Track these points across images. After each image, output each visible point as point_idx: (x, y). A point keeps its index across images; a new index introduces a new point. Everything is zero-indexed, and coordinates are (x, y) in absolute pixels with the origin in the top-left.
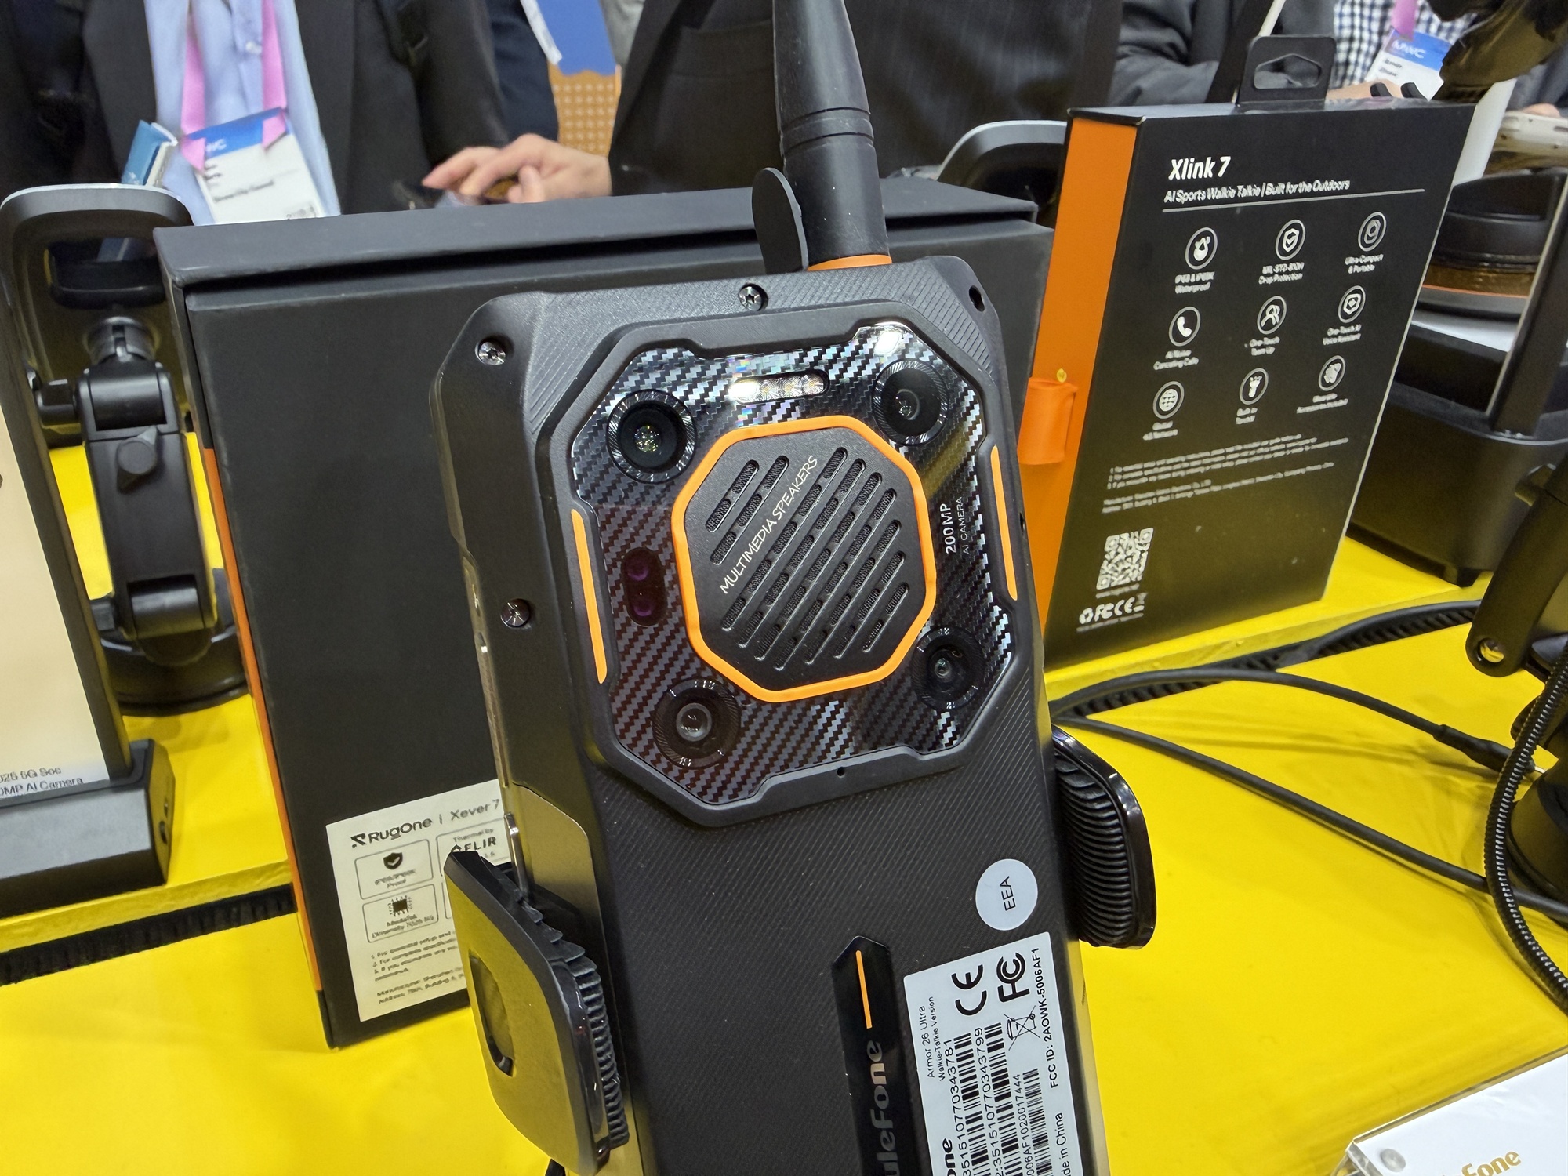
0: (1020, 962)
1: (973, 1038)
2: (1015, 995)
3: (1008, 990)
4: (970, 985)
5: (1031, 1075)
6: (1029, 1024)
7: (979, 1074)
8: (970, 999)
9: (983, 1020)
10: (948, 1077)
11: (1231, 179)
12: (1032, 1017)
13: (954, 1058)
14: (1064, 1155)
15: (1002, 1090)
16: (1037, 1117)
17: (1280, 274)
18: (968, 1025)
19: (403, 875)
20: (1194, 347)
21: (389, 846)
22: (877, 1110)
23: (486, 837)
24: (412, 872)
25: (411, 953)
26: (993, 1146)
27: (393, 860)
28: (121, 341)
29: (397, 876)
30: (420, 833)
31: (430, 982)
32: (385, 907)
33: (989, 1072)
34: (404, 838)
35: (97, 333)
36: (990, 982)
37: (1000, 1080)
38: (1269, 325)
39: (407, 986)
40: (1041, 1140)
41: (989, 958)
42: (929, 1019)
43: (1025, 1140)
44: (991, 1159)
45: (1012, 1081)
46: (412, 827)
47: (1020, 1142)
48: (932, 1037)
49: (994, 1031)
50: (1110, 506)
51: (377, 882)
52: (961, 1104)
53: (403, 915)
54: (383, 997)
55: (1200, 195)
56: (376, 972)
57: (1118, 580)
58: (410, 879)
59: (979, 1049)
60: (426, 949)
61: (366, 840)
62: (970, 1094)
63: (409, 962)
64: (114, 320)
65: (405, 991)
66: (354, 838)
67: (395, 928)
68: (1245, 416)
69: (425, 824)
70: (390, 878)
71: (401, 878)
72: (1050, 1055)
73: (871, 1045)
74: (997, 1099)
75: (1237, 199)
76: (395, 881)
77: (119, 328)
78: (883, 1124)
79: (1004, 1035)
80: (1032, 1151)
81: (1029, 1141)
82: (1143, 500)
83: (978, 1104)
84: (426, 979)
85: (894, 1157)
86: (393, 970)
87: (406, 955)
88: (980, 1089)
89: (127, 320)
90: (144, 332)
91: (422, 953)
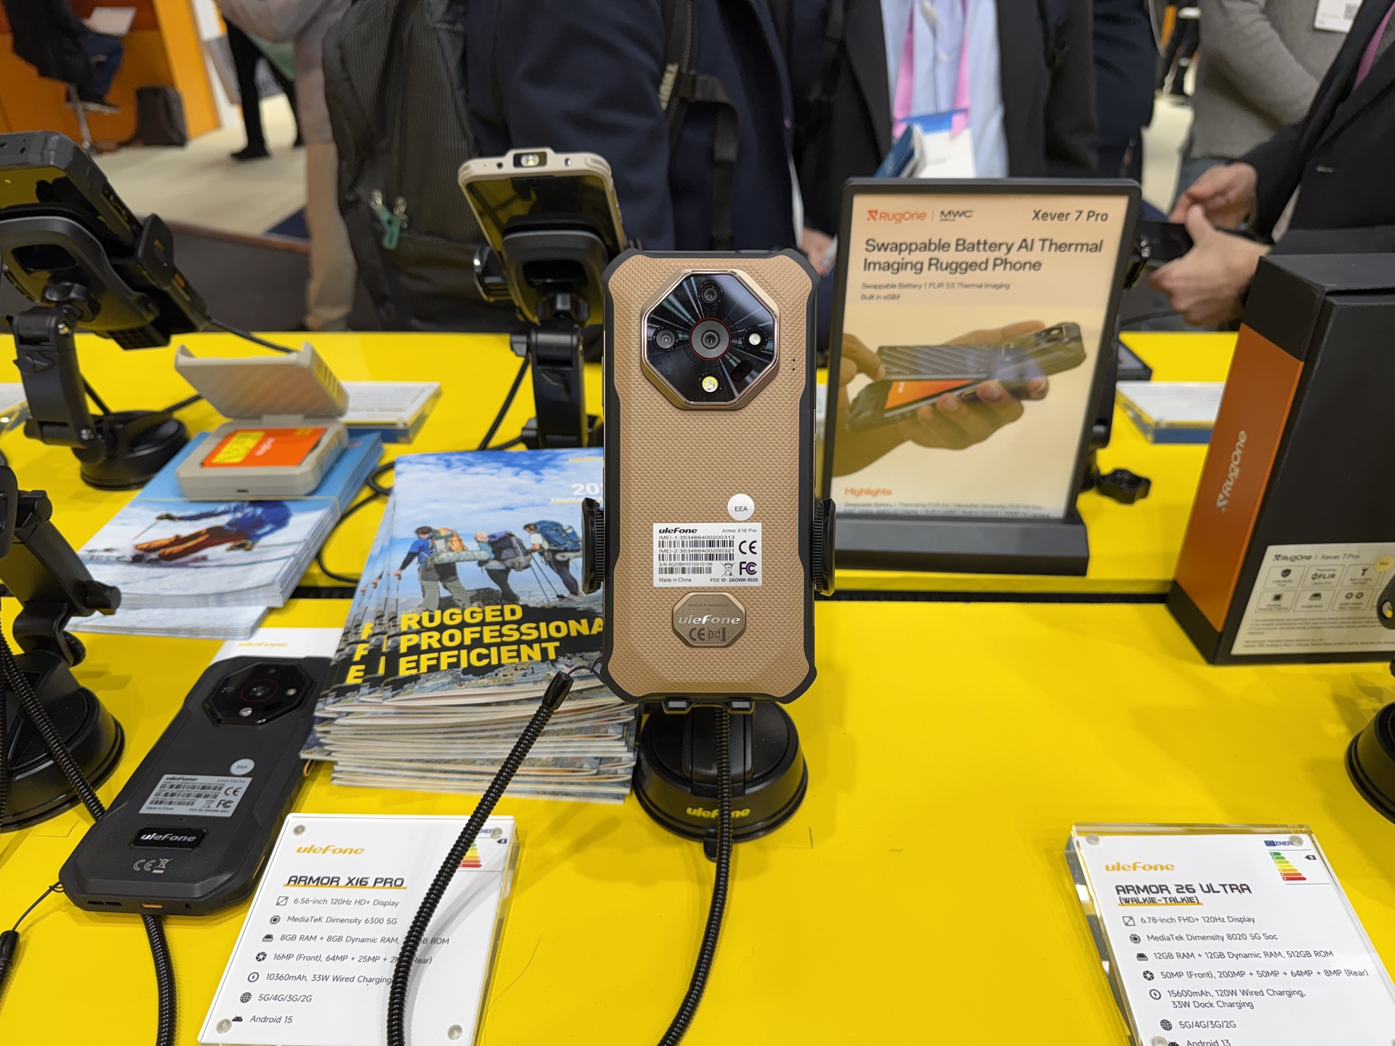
19: (1287, 581)
21: (1286, 564)
23: (1331, 573)
24: (1291, 581)
25: (1272, 624)
27: (1286, 573)
29: (1284, 581)
30: (1303, 562)
31: (1269, 644)
32: (1271, 595)
34: (1297, 562)
39: (1258, 642)
46: (1302, 557)
51: (1275, 582)
53: (1276, 602)
54: (1246, 644)
56: (1250, 629)
58: (1288, 585)
60: (1278, 624)
61: (1279, 559)
63: (1268, 629)
65: (1257, 644)
66: (1276, 557)
67: (1270, 608)
69: (1309, 558)
70: (1280, 582)
76: (1282, 584)
84: (1268, 642)
86: (1258, 631)
87: (1268, 625)
91: (1275, 626)
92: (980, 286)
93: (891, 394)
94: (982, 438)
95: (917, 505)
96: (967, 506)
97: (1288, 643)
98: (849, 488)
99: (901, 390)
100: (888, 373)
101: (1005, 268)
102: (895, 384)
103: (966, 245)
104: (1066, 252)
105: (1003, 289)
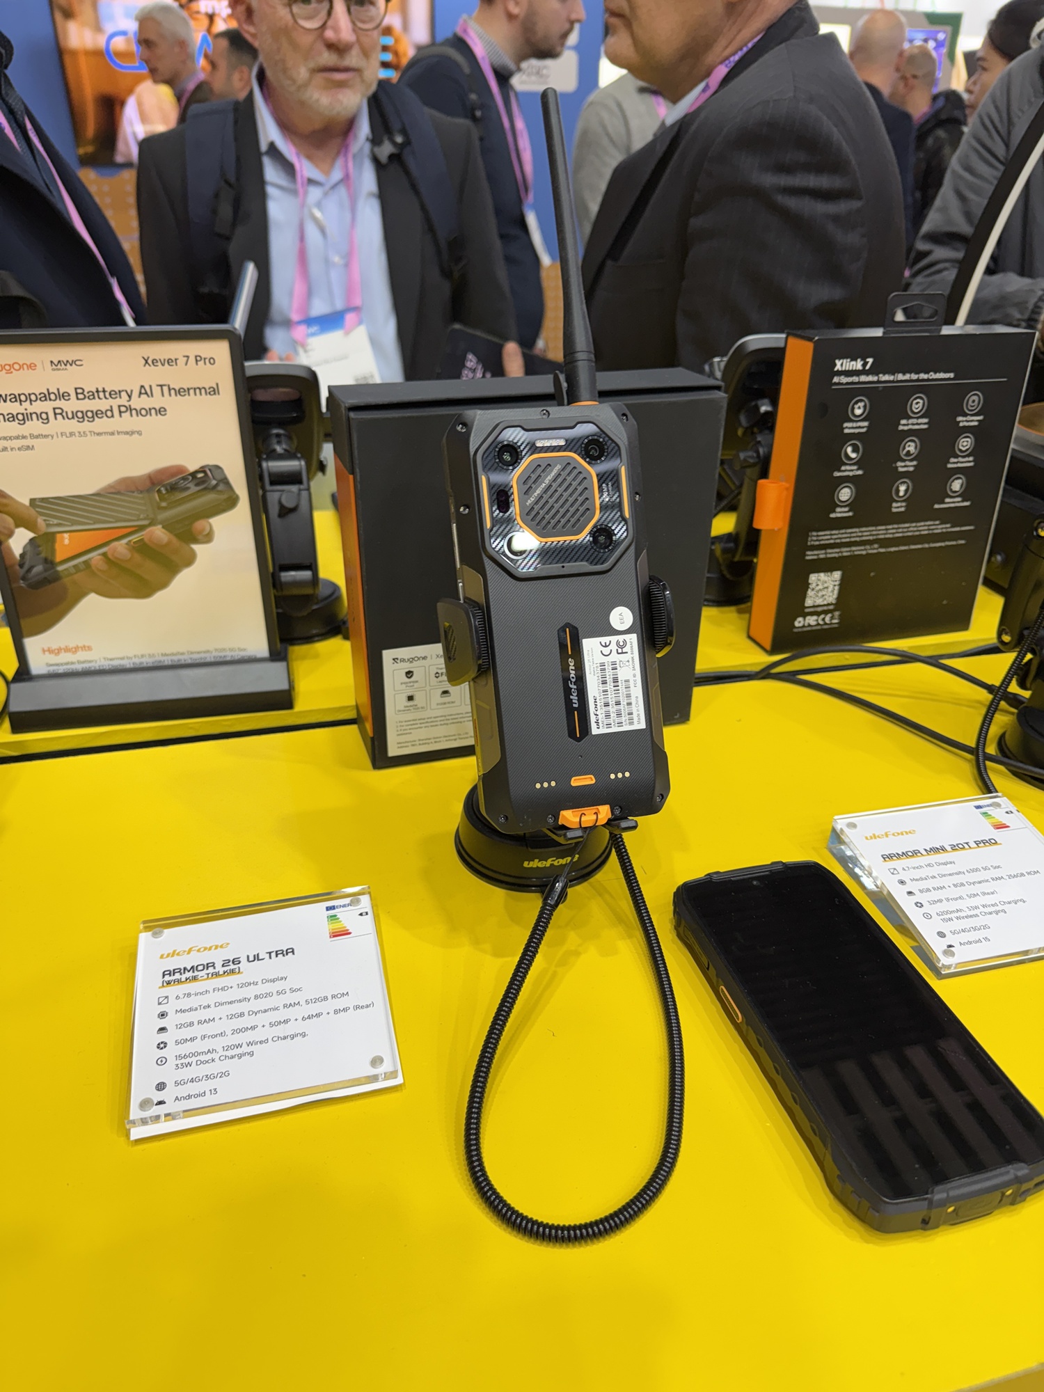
0: (625, 641)
1: (606, 664)
2: (622, 653)
3: (620, 651)
4: (606, 646)
5: (627, 681)
6: (627, 664)
7: (608, 677)
8: (606, 651)
9: (610, 659)
10: (596, 675)
11: (874, 371)
12: (628, 661)
13: (599, 669)
14: (638, 710)
15: (616, 684)
16: (629, 696)
17: (913, 424)
18: (605, 659)
19: (413, 682)
20: (859, 463)
21: (407, 666)
22: (571, 682)
24: (417, 682)
25: (414, 724)
26: (612, 702)
27: (409, 674)
28: (279, 443)
29: (410, 682)
30: (422, 662)
31: (421, 742)
32: (404, 696)
33: (612, 677)
34: (415, 664)
35: (267, 438)
36: (613, 647)
37: (616, 680)
38: (908, 453)
39: (411, 742)
40: (629, 704)
41: (614, 639)
42: (590, 655)
43: (624, 702)
44: (611, 706)
45: (620, 682)
46: (419, 659)
47: (622, 703)
48: (591, 661)
49: (614, 663)
50: (811, 555)
51: (402, 684)
52: (601, 685)
53: (411, 703)
54: (400, 745)
55: (855, 379)
56: (398, 731)
57: (819, 601)
58: (416, 685)
59: (608, 668)
60: (420, 724)
61: (399, 661)
62: (604, 683)
63: (412, 729)
64: (275, 431)
65: (409, 744)
66: (394, 659)
67: (407, 710)
68: (898, 507)
69: (424, 658)
70: (406, 683)
71: (412, 684)
72: (634, 676)
73: (570, 660)
74: (614, 686)
75: (879, 382)
76: (409, 685)
77: (278, 435)
78: (572, 686)
79: (618, 666)
80: (626, 707)
81: (625, 703)
82: (833, 553)
83: (606, 687)
84: (419, 740)
85: (576, 698)
86: (405, 732)
87: (411, 725)
88: (608, 682)
89: (281, 431)
90: (289, 438)
91: (419, 726)
92: (112, 434)
93: (57, 546)
94: (164, 585)
95: (122, 659)
96: (173, 654)
97: (438, 740)
98: (46, 649)
99: (67, 542)
100: (48, 525)
101: (131, 415)
102: (58, 536)
103: (85, 393)
104: (187, 396)
105: (136, 436)
